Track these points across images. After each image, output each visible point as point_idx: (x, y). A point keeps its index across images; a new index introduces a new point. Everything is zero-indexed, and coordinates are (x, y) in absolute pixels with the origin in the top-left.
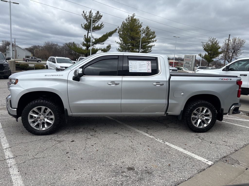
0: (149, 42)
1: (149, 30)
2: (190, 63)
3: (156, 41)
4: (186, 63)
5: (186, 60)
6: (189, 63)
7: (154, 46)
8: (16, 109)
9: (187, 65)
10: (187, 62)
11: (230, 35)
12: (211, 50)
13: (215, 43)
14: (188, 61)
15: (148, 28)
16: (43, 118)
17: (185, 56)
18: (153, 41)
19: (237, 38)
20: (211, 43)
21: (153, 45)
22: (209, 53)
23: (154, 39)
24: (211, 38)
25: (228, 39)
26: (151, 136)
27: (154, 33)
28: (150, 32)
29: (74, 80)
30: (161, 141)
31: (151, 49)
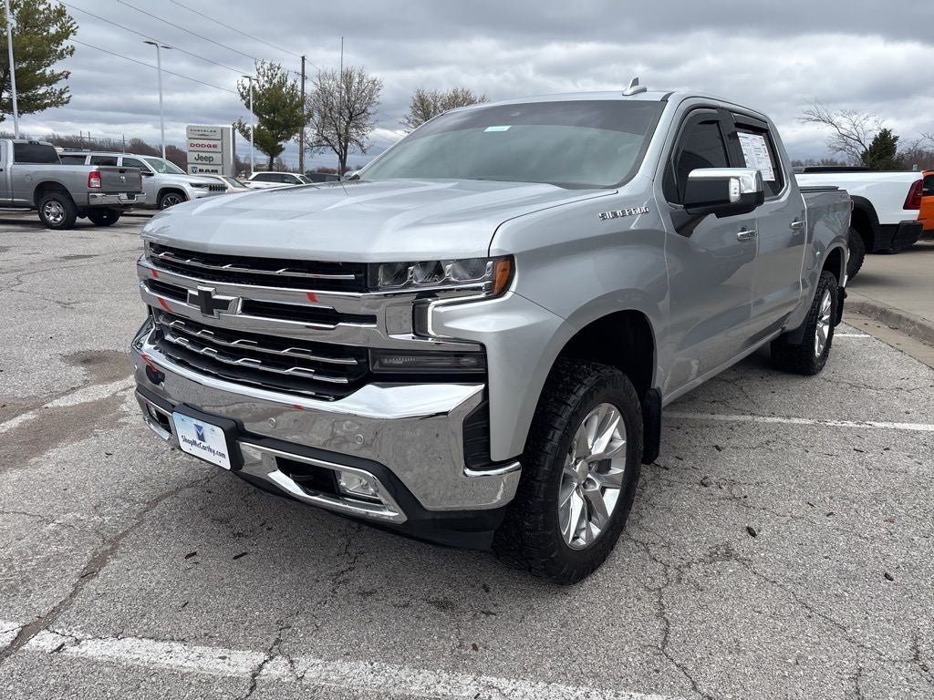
0: (43, 57)
2: (217, 158)
3: (71, 53)
4: (200, 158)
5: (195, 149)
6: (210, 159)
7: (66, 77)
8: (518, 463)
9: (204, 168)
10: (204, 155)
11: (303, 58)
12: (274, 110)
13: (282, 84)
14: (206, 149)
16: (586, 466)
17: (190, 130)
18: (61, 56)
19: (357, 71)
20: (267, 81)
21: (61, 74)
22: (263, 122)
23: (66, 43)
24: (263, 63)
25: (300, 71)
26: (796, 421)
27: (61, 13)
28: (41, 8)
29: (678, 230)
30: (850, 424)
31: (62, 93)
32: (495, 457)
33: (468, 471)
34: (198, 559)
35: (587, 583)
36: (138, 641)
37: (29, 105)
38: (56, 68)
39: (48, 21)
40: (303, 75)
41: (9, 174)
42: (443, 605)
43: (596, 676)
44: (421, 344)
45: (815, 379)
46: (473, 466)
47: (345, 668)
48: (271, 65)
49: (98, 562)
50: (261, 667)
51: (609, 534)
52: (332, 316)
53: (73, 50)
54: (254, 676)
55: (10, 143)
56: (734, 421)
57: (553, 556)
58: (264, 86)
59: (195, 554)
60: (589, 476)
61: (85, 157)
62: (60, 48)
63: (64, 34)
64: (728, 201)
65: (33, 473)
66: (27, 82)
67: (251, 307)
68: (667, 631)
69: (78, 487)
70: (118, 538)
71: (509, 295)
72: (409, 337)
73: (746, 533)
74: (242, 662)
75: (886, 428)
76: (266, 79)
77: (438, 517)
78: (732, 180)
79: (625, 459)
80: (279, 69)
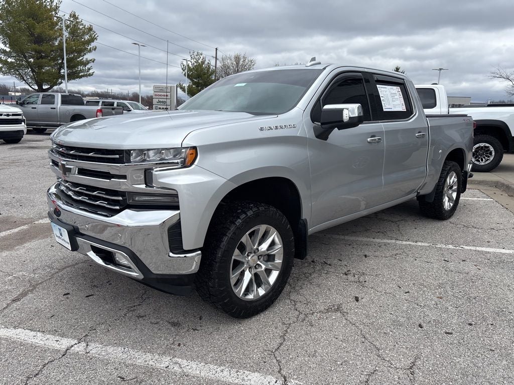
0: (81, 51)
1: (78, 20)
2: (168, 101)
3: (95, 49)
4: (159, 102)
5: (157, 97)
6: (164, 103)
7: (93, 62)
8: (200, 252)
9: (161, 107)
10: (161, 100)
11: (216, 49)
12: (198, 76)
13: (203, 63)
14: (163, 97)
15: (74, 15)
16: (256, 257)
17: (155, 87)
18: (90, 51)
19: (242, 55)
20: (195, 62)
21: (90, 60)
22: (194, 83)
23: (93, 45)
24: (194, 53)
25: (215, 56)
26: (420, 244)
27: (90, 29)
28: (81, 27)
29: (317, 137)
30: (451, 246)
31: (89, 69)
32: (185, 248)
33: (171, 254)
34: (69, 296)
35: (253, 319)
36: (23, 330)
37: (73, 76)
38: (88, 56)
39: (84, 33)
40: (216, 58)
41: (58, 110)
42: (174, 324)
43: (232, 362)
44: (149, 190)
45: (445, 222)
46: (175, 252)
47: (110, 349)
48: (198, 53)
49: (24, 294)
50: (72, 346)
51: (271, 294)
52: (107, 176)
53: (96, 48)
54: (67, 350)
55: (60, 95)
56: (383, 243)
57: (225, 301)
58: (194, 64)
59: (68, 294)
60: (259, 262)
61: (99, 102)
62: (90, 46)
63: (92, 39)
64: (343, 121)
65: (14, 253)
66: (72, 64)
67: (82, 172)
68: (281, 344)
69: (31, 261)
70: (37, 285)
71: (193, 166)
72: (143, 186)
73: (354, 299)
74: (65, 343)
75: (470, 250)
76: (195, 60)
77: (159, 277)
78: (345, 110)
79: (282, 255)
80: (201, 55)
